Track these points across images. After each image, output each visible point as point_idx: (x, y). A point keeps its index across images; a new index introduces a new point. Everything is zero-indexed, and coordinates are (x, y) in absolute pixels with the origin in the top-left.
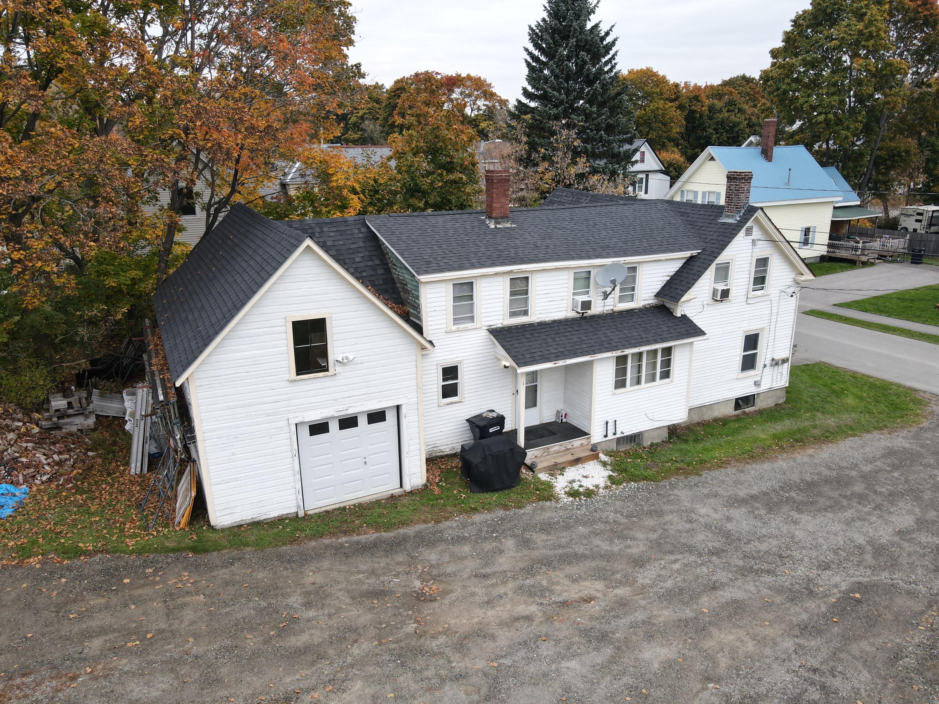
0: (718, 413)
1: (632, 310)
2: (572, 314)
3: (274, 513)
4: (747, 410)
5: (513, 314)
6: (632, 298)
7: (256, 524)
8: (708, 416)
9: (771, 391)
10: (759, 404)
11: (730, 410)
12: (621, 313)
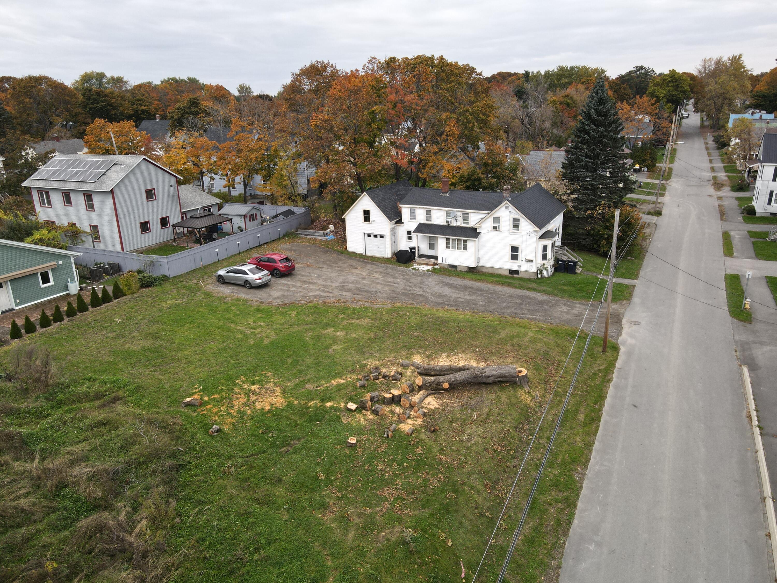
0: (500, 272)
1: (467, 227)
2: (445, 224)
3: (359, 252)
4: (515, 276)
5: (427, 220)
6: (468, 223)
7: (355, 253)
8: (496, 272)
9: (526, 271)
10: (521, 275)
11: (507, 273)
12: (463, 227)
